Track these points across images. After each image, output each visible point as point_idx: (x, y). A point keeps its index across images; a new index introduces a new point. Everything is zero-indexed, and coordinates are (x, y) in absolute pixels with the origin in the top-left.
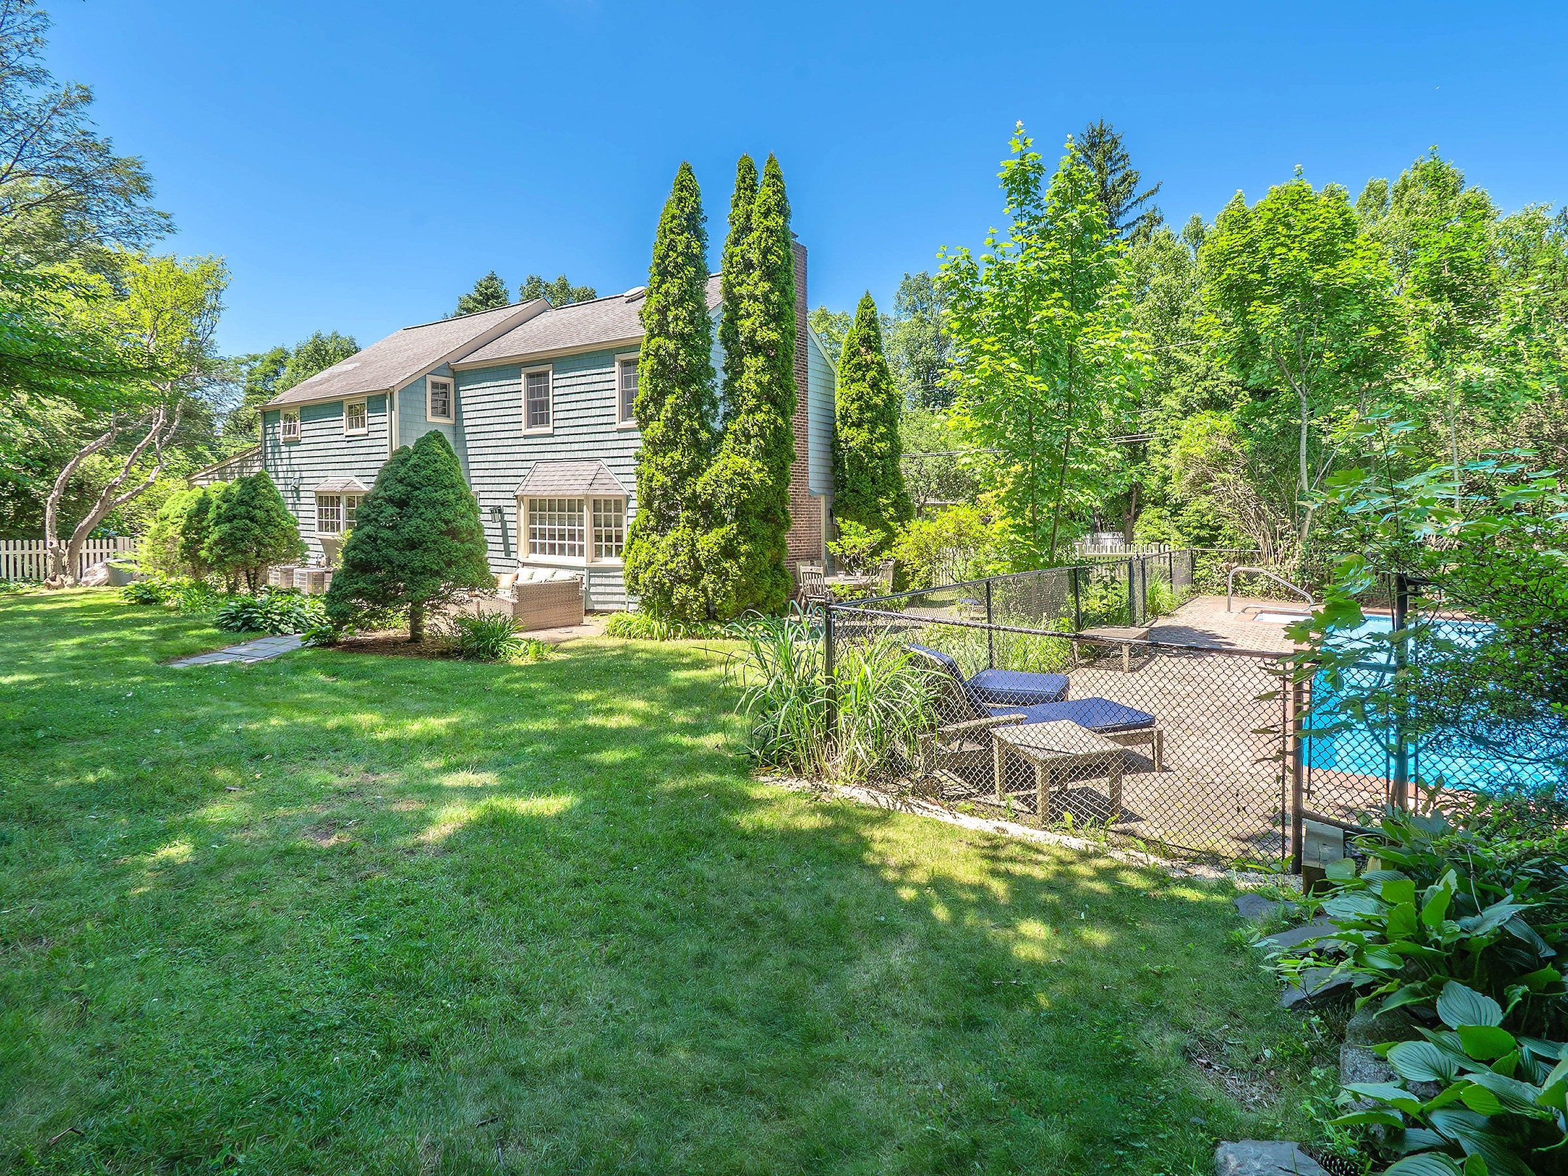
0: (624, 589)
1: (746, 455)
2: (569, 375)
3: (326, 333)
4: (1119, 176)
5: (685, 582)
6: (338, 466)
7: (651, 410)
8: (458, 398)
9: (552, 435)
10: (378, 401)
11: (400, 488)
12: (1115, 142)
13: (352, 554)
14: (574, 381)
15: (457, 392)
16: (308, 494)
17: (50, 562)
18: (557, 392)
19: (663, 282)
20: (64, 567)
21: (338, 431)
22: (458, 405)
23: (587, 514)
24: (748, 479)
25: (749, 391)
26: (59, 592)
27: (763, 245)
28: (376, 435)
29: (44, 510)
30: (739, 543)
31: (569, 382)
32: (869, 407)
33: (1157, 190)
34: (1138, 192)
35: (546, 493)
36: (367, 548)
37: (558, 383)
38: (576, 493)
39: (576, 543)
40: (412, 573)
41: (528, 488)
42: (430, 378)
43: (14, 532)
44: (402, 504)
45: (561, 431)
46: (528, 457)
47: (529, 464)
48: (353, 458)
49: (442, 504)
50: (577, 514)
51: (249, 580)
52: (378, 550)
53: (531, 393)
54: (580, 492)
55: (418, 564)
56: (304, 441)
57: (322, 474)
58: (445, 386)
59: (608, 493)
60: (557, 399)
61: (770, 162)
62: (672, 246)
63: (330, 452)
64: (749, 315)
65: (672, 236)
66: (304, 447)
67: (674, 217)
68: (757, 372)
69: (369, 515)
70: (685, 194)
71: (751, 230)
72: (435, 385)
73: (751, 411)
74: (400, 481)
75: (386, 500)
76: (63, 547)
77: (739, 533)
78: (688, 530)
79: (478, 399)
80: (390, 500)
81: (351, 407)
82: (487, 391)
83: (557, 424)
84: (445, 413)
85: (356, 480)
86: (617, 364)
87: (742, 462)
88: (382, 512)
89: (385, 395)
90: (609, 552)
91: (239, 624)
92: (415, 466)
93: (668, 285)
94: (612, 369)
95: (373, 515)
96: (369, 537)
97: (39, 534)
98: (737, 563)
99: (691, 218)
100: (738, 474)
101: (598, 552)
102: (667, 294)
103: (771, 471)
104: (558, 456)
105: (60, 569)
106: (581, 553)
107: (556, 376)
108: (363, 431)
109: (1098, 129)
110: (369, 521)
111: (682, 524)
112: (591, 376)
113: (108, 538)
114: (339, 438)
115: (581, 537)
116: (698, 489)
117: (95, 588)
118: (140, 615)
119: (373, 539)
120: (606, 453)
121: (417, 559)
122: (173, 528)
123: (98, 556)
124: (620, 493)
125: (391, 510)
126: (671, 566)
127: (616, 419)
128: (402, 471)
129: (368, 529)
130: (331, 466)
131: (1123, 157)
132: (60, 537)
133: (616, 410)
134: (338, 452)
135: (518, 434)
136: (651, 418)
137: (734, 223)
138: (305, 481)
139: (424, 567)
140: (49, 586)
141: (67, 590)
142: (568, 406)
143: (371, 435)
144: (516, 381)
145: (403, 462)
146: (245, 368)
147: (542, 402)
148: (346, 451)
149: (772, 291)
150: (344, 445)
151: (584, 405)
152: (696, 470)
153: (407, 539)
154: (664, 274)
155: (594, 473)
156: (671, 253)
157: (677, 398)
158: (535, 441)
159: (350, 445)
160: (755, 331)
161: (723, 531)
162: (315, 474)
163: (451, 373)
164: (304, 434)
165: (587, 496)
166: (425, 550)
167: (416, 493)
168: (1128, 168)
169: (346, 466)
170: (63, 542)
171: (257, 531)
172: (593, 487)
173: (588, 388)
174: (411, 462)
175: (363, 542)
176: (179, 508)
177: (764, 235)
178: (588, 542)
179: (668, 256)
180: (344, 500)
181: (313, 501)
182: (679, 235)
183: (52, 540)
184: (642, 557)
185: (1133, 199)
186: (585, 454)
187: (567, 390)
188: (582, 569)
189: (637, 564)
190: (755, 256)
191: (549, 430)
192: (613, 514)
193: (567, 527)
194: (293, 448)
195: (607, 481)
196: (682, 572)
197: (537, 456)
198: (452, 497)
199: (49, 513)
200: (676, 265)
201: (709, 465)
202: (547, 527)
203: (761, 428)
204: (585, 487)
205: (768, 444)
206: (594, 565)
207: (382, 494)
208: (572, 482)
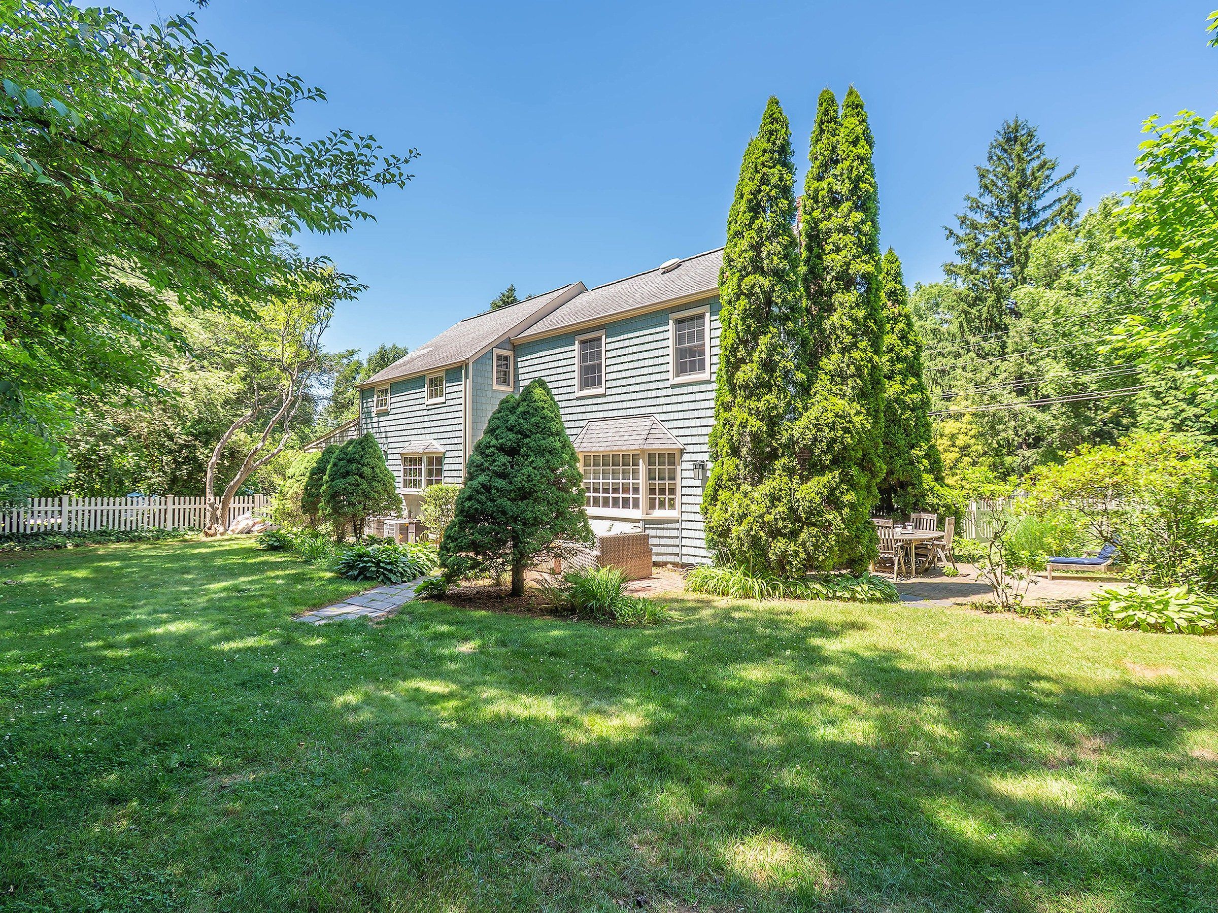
0: (703, 544)
1: (843, 396)
2: (622, 337)
3: (388, 346)
4: (1035, 164)
5: (784, 536)
6: (420, 431)
7: (741, 352)
8: (516, 368)
9: (604, 395)
10: (455, 372)
11: (511, 436)
12: (1031, 135)
13: (467, 504)
14: (626, 343)
15: (516, 363)
16: (395, 457)
17: (208, 514)
18: (609, 354)
19: (755, 218)
20: (217, 519)
21: (420, 401)
22: (516, 375)
23: (642, 467)
24: (850, 422)
25: (843, 327)
26: (213, 538)
27: (855, 173)
28: (452, 402)
29: (206, 472)
30: (842, 493)
31: (621, 344)
32: (899, 359)
33: (1073, 174)
34: (1056, 176)
35: (601, 449)
36: (483, 498)
37: (609, 345)
38: (632, 447)
39: (631, 496)
40: (524, 524)
41: (584, 445)
42: (497, 351)
43: (185, 491)
44: (512, 452)
45: (614, 391)
46: (580, 417)
47: (581, 424)
48: (432, 424)
49: (550, 452)
50: (631, 467)
51: (355, 530)
52: (493, 501)
53: (584, 358)
54: (637, 447)
55: (530, 515)
56: (393, 412)
57: (406, 439)
58: (506, 358)
59: (663, 447)
60: (609, 362)
61: (851, 93)
62: (764, 181)
63: (413, 420)
64: (838, 250)
65: (765, 170)
66: (392, 417)
67: (764, 151)
68: (852, 308)
69: (482, 464)
70: (776, 126)
71: (836, 162)
72: (499, 357)
73: (844, 350)
74: (510, 429)
75: (497, 449)
76: (218, 502)
77: (842, 481)
78: (785, 479)
79: (535, 368)
80: (501, 449)
81: (431, 380)
82: (543, 360)
83: (609, 384)
84: (505, 382)
85: (434, 442)
86: (671, 322)
87: (841, 404)
88: (494, 461)
89: (461, 367)
90: (662, 505)
91: (356, 573)
92: (524, 413)
93: (761, 220)
94: (666, 328)
95: (486, 464)
96: (483, 486)
97: (203, 492)
98: (841, 514)
99: (783, 150)
100: (841, 417)
101: (652, 506)
102: (760, 229)
103: (868, 414)
104: (615, 413)
105: (215, 519)
106: (636, 505)
107: (609, 340)
108: (442, 399)
109: (1013, 126)
110: (483, 470)
111: (777, 472)
112: (645, 336)
113: (248, 496)
114: (422, 407)
115: (636, 490)
116: (796, 434)
117: (239, 536)
118: (272, 559)
119: (487, 488)
120: (659, 409)
121: (528, 509)
122: (297, 485)
123: (241, 509)
124: (674, 447)
125: (503, 459)
126: (768, 518)
127: (670, 375)
128: (512, 419)
129: (482, 478)
130: (413, 432)
131: (1039, 148)
132: (215, 495)
133: (670, 367)
134: (420, 419)
135: (572, 396)
136: (743, 361)
137: (816, 158)
138: (390, 446)
139: (535, 519)
140: (207, 534)
141: (219, 537)
142: (620, 367)
143: (448, 403)
144: (570, 348)
145: (513, 410)
146: (345, 361)
147: (593, 366)
148: (426, 419)
149: (863, 222)
150: (425, 413)
151: (636, 365)
152: (793, 413)
153: (519, 489)
154: (755, 209)
155: (648, 428)
156: (764, 187)
157: (773, 337)
158: (587, 402)
159: (430, 412)
160: (848, 264)
161: (824, 479)
162: (401, 439)
163: (511, 347)
164: (393, 406)
165: (643, 450)
166: (535, 500)
167: (527, 440)
168: (1042, 158)
169: (426, 431)
170: (218, 498)
171: (365, 486)
172: (648, 441)
173: (640, 348)
174: (521, 409)
175: (478, 492)
176: (302, 468)
177: (855, 164)
178: (642, 496)
179: (760, 191)
180: (425, 459)
181: (399, 462)
182: (770, 168)
183: (210, 497)
184: (734, 508)
185: (1050, 184)
186: (637, 411)
187: (619, 352)
188: (638, 521)
189: (727, 516)
190: (844, 188)
191: (601, 391)
192: (667, 467)
193: (621, 481)
194: (381, 419)
195: (661, 436)
196: (780, 524)
197: (589, 416)
198: (558, 444)
199: (209, 475)
200: (770, 199)
201: (806, 409)
202: (601, 481)
203: (858, 369)
204: (641, 442)
205: (865, 384)
206: (649, 517)
207: (494, 442)
208: (626, 438)
